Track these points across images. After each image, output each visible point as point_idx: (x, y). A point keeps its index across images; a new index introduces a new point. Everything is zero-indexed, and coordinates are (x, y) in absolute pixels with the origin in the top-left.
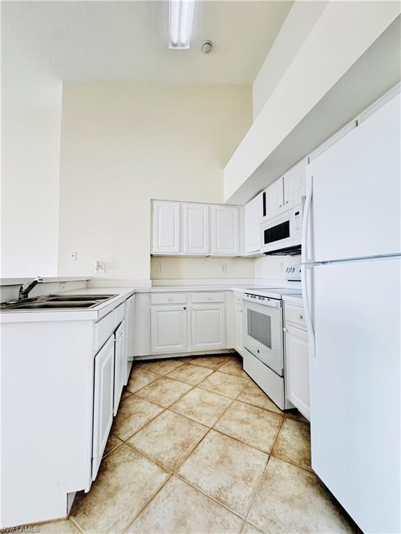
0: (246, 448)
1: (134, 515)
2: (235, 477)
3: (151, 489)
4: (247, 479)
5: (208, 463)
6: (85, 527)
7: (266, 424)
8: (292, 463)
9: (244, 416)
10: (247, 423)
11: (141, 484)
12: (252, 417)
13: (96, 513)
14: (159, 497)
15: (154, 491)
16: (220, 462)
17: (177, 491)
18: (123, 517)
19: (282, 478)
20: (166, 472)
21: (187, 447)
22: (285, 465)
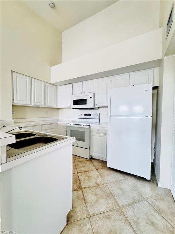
0: (91, 172)
1: (84, 204)
2: (95, 179)
3: (81, 196)
4: (98, 177)
5: (87, 180)
6: (75, 219)
7: (89, 164)
8: (102, 169)
9: (82, 165)
10: (85, 166)
11: (77, 198)
12: (84, 164)
13: (74, 214)
14: (85, 196)
15: (82, 196)
16: (89, 178)
17: (87, 191)
18: (82, 207)
19: (103, 172)
20: (79, 190)
21: (77, 181)
22: (101, 170)
